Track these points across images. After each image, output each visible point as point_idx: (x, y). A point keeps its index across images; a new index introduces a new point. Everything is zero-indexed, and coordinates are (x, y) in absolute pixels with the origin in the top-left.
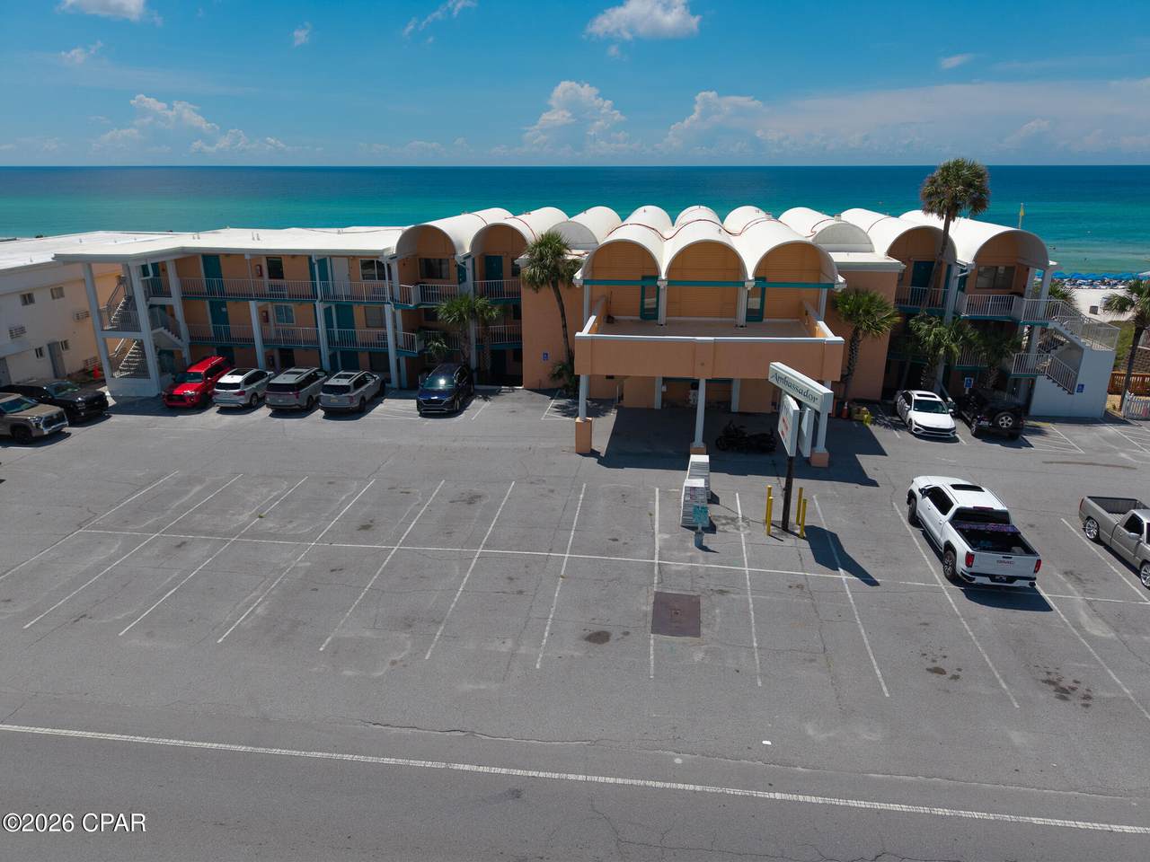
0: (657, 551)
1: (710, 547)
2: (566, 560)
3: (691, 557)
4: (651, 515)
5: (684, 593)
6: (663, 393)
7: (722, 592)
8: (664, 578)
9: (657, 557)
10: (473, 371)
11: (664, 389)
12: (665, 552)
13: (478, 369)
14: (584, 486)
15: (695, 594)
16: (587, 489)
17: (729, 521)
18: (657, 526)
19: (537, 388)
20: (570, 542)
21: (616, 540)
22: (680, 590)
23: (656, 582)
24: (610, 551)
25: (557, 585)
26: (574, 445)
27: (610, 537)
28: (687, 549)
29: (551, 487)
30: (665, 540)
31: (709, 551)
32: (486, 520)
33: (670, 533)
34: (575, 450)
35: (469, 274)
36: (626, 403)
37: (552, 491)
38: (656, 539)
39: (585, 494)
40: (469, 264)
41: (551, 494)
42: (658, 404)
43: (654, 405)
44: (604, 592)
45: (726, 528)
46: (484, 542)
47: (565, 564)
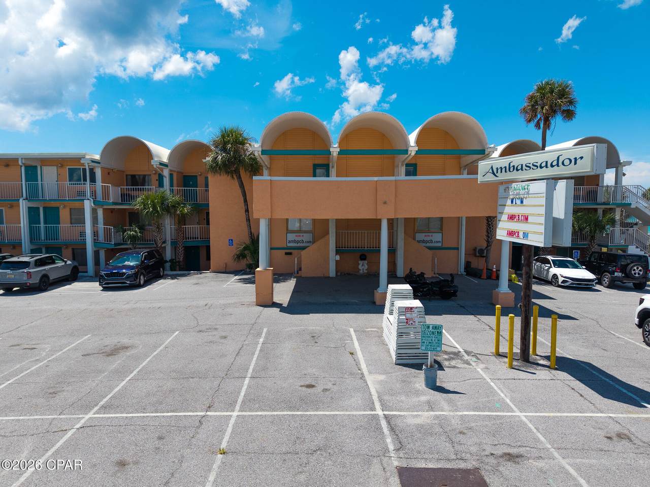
0: (375, 397)
1: (447, 386)
2: (232, 421)
3: (428, 402)
4: (352, 354)
5: (449, 466)
6: (337, 261)
7: (510, 457)
8: (404, 441)
9: (377, 405)
10: (166, 262)
11: (338, 258)
12: (386, 398)
13: (171, 261)
14: (265, 330)
15: (468, 466)
16: (268, 333)
17: (452, 356)
18: (363, 366)
19: (223, 271)
20: (242, 394)
21: (310, 386)
22: (439, 460)
23: (391, 447)
24: (305, 403)
25: (210, 470)
26: (255, 300)
27: (300, 384)
28: (417, 393)
29: (224, 334)
30: (381, 382)
31: (448, 392)
32: (121, 373)
33: (385, 372)
34: (255, 304)
35: (166, 182)
36: (304, 273)
37: (225, 337)
38: (369, 383)
39: (266, 338)
40: (166, 173)
41: (222, 341)
42: (332, 274)
43: (329, 274)
44: (302, 478)
45: (453, 363)
46: (102, 403)
47: (229, 430)
